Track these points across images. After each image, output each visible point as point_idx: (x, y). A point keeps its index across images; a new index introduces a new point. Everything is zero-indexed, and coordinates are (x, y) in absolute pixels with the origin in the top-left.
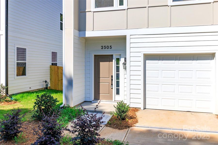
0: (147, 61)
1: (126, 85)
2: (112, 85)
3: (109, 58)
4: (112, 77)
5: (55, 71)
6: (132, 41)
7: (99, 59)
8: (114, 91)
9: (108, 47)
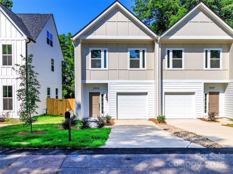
0: (118, 96)
1: (107, 108)
2: (99, 108)
3: (98, 94)
4: (99, 104)
5: (51, 102)
6: (111, 86)
7: (91, 95)
8: (101, 111)
9: (97, 88)
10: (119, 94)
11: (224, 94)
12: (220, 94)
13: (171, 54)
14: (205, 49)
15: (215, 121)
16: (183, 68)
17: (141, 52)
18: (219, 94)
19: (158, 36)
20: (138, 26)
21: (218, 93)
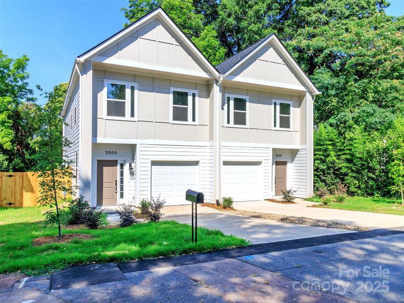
0: (154, 167)
2: (116, 189)
3: (113, 163)
4: (116, 181)
6: (142, 149)
7: (102, 164)
8: (118, 194)
9: (113, 153)
10: (154, 163)
11: (292, 165)
12: (289, 165)
13: (232, 103)
14: (274, 101)
15: (292, 202)
16: (247, 126)
17: (190, 95)
18: (286, 165)
19: (220, 75)
20: (190, 54)
21: (285, 163)
